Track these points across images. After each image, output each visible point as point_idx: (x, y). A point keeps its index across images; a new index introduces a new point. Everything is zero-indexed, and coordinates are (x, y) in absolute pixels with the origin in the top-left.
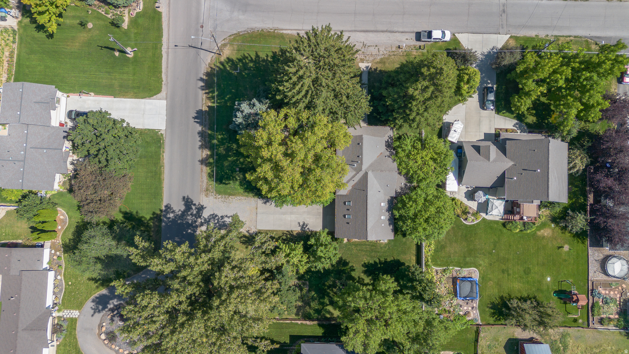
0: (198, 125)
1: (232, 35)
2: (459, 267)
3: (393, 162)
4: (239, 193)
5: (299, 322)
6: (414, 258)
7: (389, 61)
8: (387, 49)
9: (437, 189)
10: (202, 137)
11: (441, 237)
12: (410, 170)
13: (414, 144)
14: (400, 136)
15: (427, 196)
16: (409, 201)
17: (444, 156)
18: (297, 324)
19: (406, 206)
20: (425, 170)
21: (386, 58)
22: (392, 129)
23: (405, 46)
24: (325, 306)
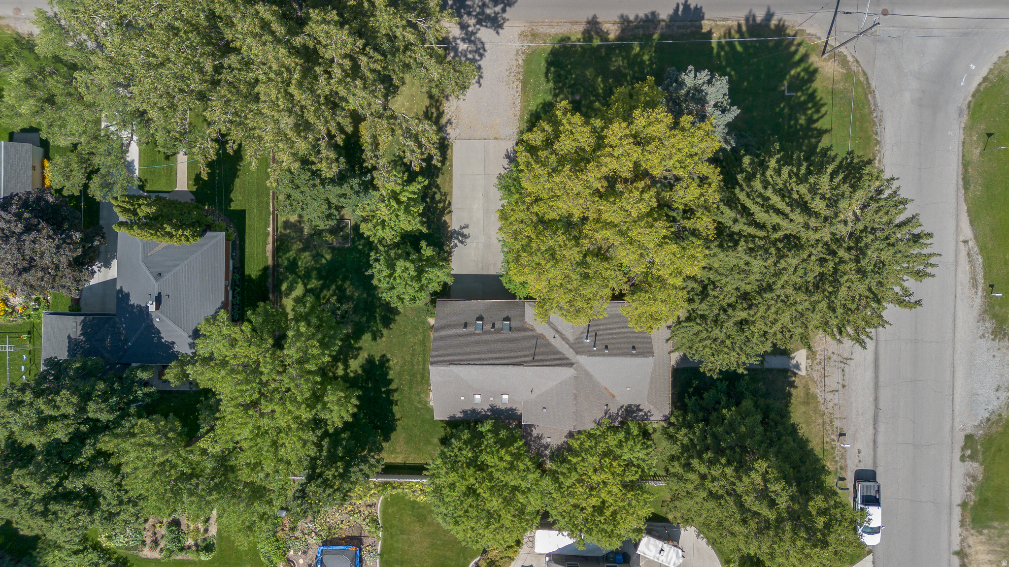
0: (671, 12)
1: (867, 79)
2: (381, 551)
3: (595, 421)
4: (527, 101)
5: (270, 229)
6: (399, 460)
7: (811, 413)
8: (836, 408)
9: (538, 511)
10: (644, 21)
11: (440, 519)
12: (577, 456)
13: (634, 466)
14: (650, 434)
15: (523, 493)
16: (512, 454)
17: (609, 530)
18: (267, 225)
19: (502, 447)
20: (579, 489)
21: (817, 407)
22: (666, 419)
23: (844, 448)
24: (303, 281)
